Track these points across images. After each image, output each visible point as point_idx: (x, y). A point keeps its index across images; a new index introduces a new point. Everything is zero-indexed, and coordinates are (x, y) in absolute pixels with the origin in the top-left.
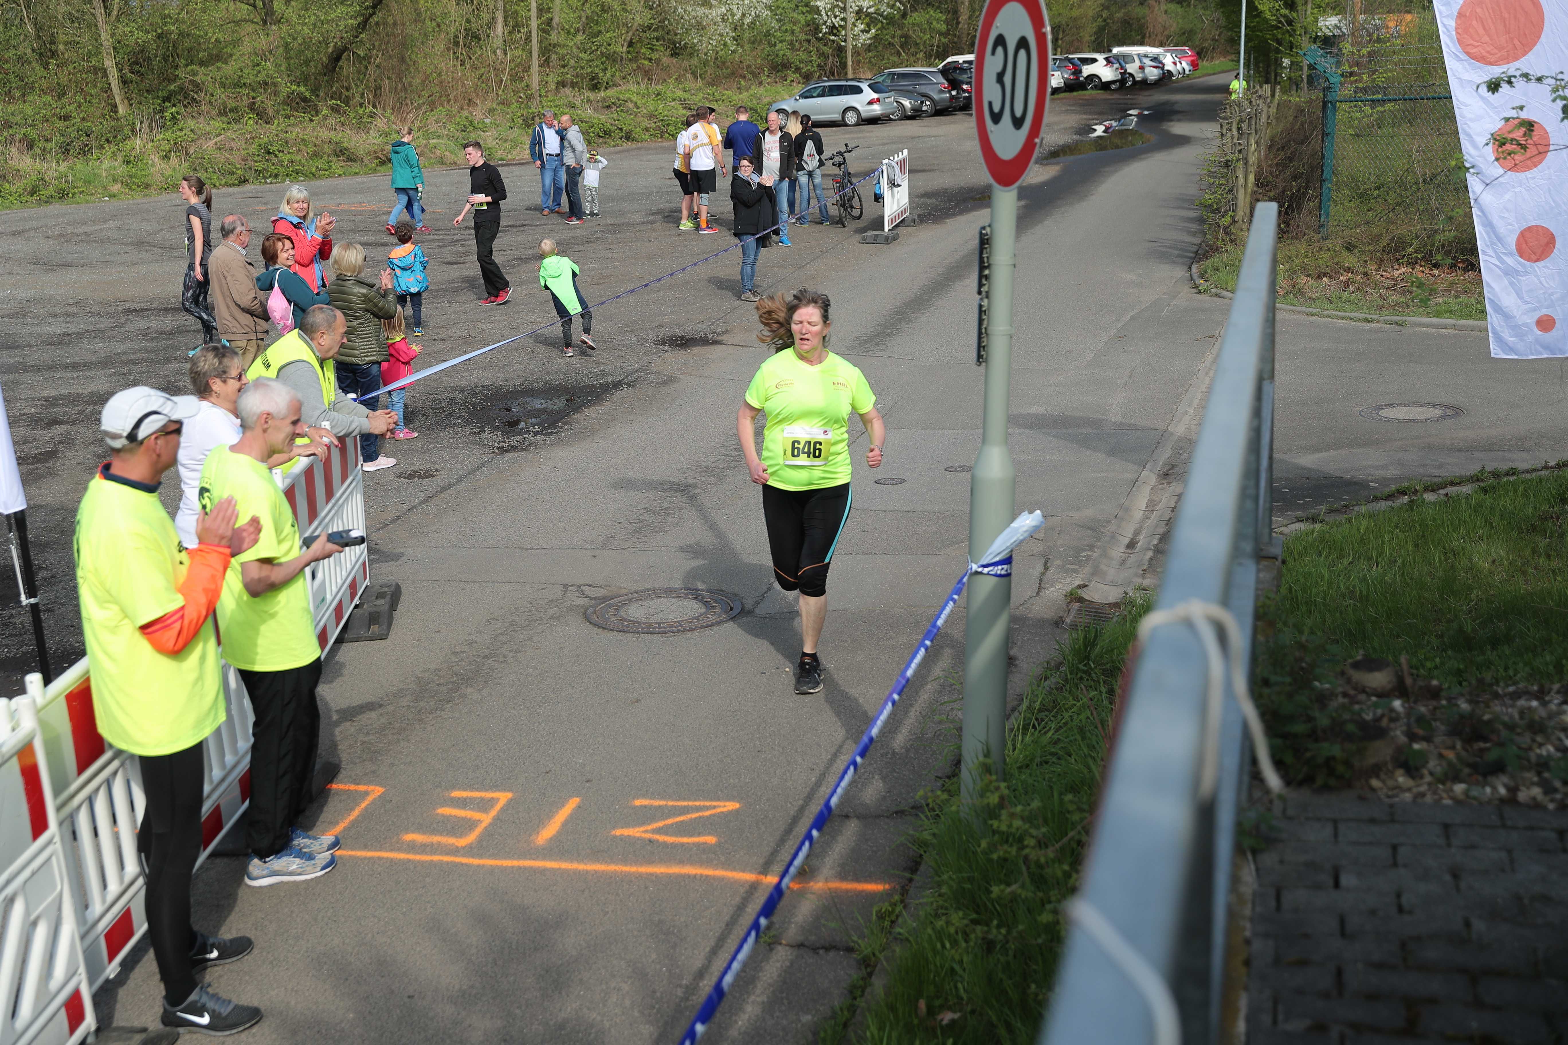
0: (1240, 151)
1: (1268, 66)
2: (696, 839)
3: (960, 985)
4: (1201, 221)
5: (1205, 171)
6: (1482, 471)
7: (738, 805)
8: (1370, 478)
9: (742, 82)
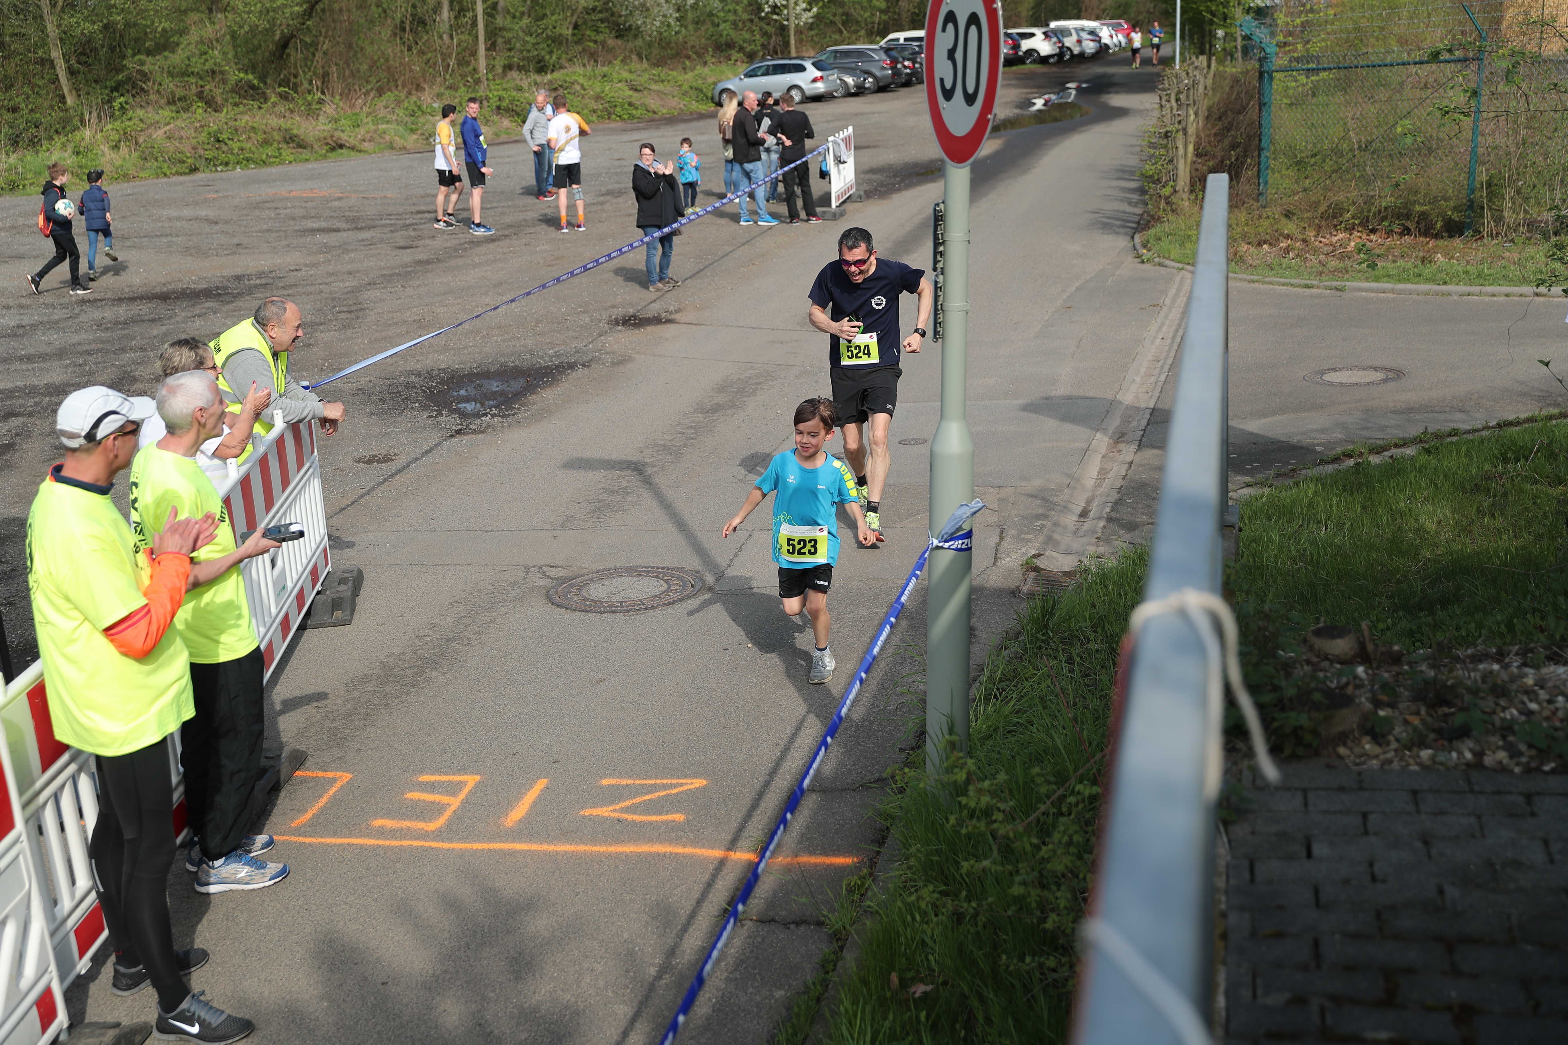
0: (1179, 122)
1: (1203, 37)
2: (664, 818)
3: (931, 957)
4: (1142, 191)
5: (1146, 143)
6: (1425, 432)
7: (705, 782)
8: (1316, 442)
9: (687, 63)
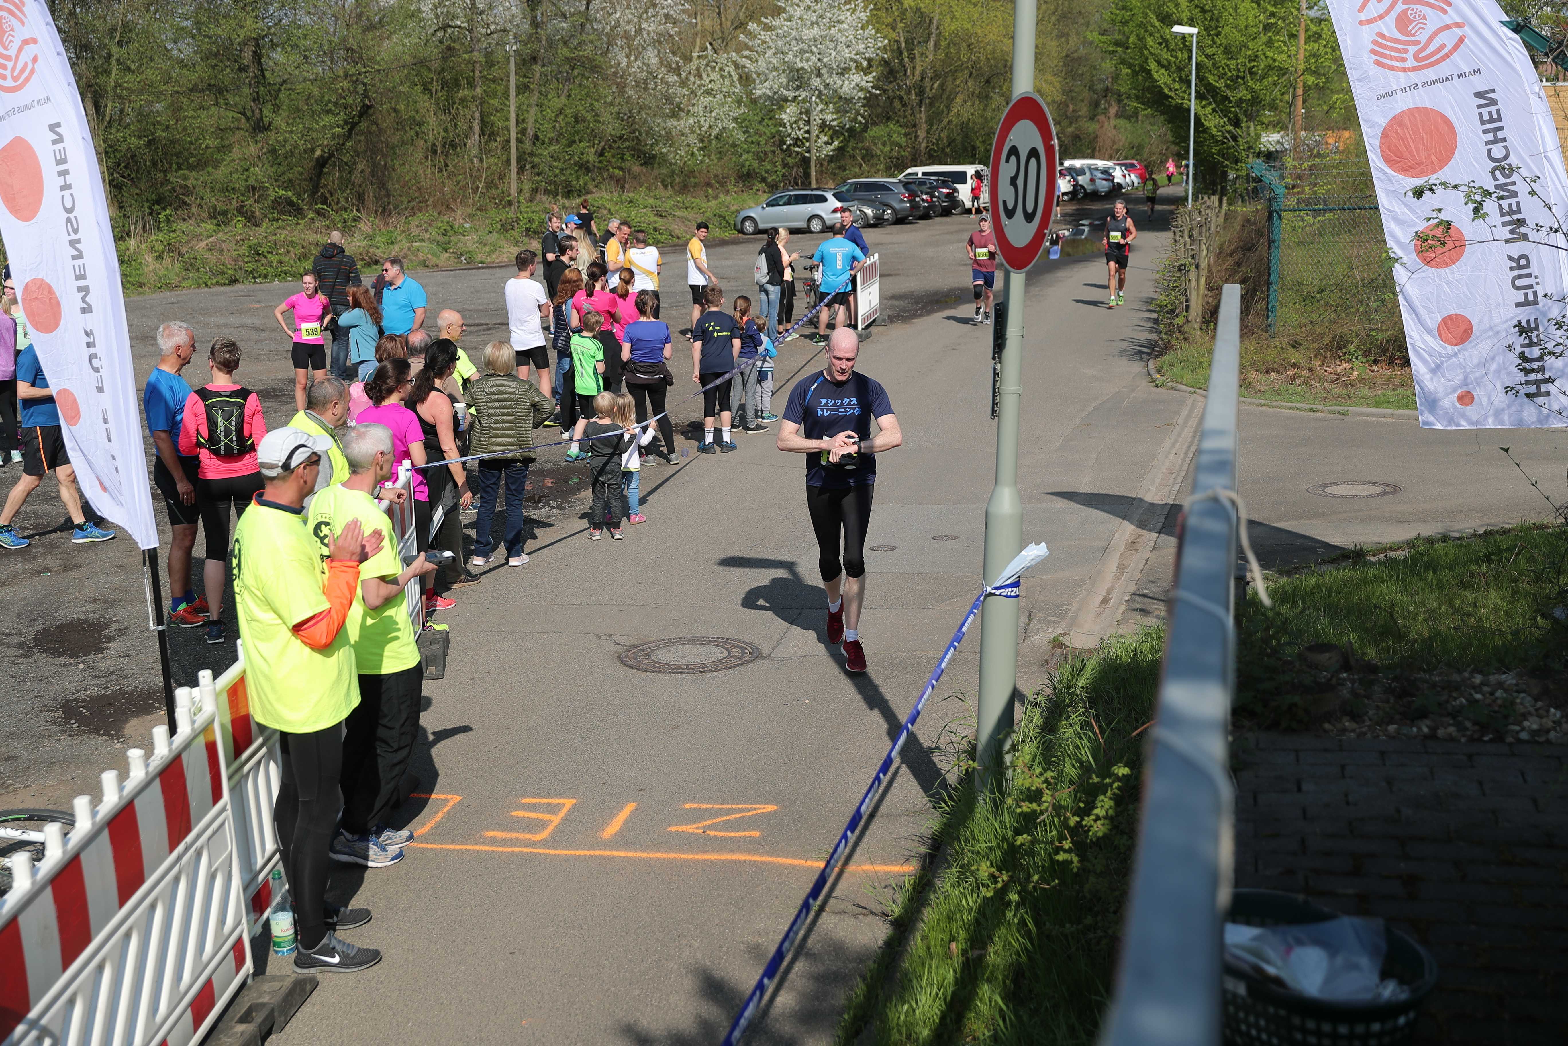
0: (1192, 257)
1: (1215, 178)
2: (742, 834)
4: (1156, 321)
5: (1160, 276)
6: (1418, 538)
7: (775, 808)
9: (710, 191)
